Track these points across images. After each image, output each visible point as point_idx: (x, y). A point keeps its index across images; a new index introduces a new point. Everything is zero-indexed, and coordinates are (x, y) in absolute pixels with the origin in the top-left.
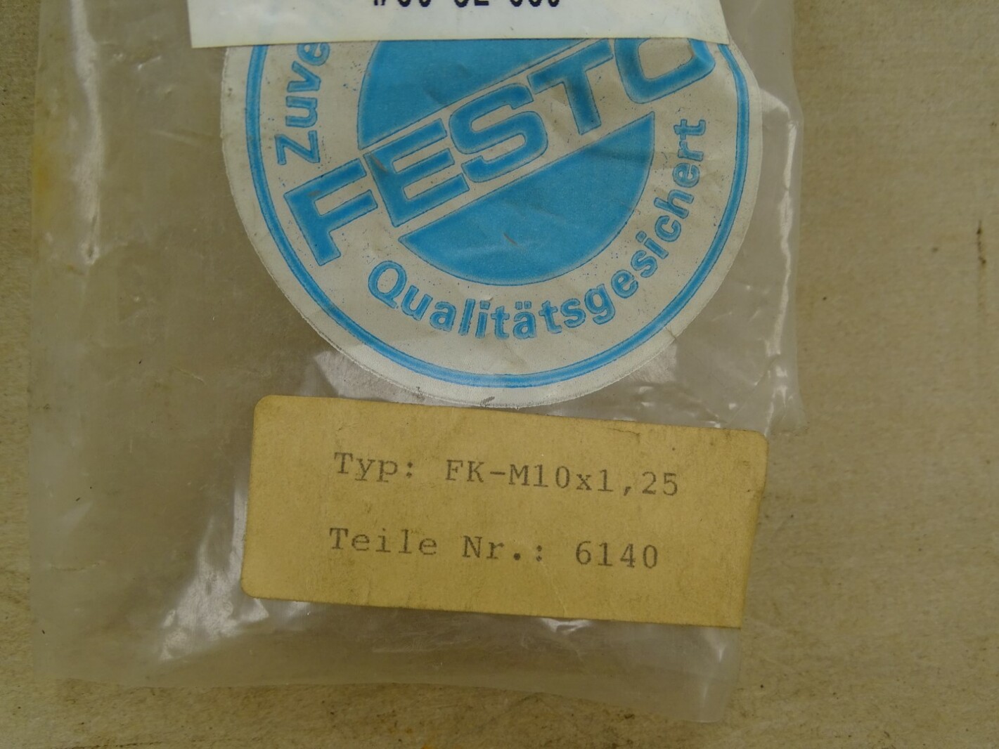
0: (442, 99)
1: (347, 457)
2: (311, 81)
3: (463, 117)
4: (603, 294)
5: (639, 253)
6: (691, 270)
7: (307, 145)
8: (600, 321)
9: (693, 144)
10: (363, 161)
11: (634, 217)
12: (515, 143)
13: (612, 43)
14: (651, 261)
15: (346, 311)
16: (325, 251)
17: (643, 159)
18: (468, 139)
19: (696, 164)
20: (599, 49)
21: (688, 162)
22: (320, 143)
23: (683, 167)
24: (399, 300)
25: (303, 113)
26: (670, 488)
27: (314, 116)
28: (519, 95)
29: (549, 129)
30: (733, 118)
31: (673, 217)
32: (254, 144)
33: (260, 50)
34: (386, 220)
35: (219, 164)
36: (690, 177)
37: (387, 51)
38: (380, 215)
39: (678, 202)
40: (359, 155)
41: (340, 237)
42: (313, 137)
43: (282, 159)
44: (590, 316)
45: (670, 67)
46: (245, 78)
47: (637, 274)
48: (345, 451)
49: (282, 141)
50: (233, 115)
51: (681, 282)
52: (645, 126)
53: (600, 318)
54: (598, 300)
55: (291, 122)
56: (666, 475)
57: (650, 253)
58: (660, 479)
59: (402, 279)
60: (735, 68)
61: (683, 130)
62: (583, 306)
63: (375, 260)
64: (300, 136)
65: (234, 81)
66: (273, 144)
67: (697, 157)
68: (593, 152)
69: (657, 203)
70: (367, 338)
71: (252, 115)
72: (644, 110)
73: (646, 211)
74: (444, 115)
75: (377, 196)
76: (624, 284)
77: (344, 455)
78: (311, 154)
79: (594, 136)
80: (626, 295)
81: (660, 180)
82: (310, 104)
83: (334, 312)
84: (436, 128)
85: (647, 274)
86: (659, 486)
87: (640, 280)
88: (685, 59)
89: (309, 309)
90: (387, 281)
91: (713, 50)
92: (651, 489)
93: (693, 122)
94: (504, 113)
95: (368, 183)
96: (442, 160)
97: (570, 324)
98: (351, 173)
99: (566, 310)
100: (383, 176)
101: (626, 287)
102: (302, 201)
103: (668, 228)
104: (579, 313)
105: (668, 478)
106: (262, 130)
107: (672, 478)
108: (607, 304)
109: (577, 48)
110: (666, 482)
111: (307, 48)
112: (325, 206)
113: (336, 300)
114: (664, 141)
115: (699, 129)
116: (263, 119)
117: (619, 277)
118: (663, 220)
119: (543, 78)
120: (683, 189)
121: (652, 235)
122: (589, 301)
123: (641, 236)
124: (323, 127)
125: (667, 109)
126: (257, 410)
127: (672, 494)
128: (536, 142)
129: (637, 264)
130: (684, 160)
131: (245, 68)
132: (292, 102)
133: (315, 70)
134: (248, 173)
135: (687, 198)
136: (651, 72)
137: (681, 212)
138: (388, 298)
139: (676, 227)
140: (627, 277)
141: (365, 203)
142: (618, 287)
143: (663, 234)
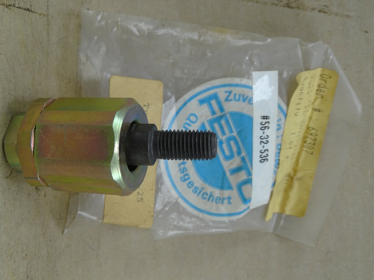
0: (239, 133)
1: (148, 107)
2: (244, 100)
3: (234, 139)
4: (188, 178)
5: (198, 188)
6: (194, 203)
7: (229, 98)
8: (181, 178)
9: (226, 201)
10: (224, 113)
11: (208, 186)
12: (227, 153)
13: (250, 177)
14: (196, 192)
15: (186, 107)
16: (202, 102)
17: (222, 188)
18: (229, 140)
19: (221, 203)
20: (250, 174)
21: (221, 200)
22: (230, 102)
23: (220, 199)
24: (188, 122)
25: (237, 98)
26: (139, 200)
27: (236, 100)
28: (239, 153)
29: (231, 161)
30: (233, 212)
31: (208, 197)
32: (230, 85)
33: (251, 88)
34: (209, 118)
35: (226, 76)
36: (218, 201)
37: (251, 119)
38: (210, 117)
39: (212, 198)
40: (226, 112)
41: (205, 105)
42: (231, 100)
43: (226, 92)
44: (182, 175)
45: (245, 193)
46: (245, 84)
47: (193, 188)
48: (150, 106)
49: (230, 92)
50: (237, 81)
51: (191, 201)
52: (230, 188)
53: (182, 178)
54: (186, 177)
55: (235, 95)
56: (142, 198)
57: (198, 191)
58: (141, 197)
59: (193, 122)
60: (245, 211)
61: (229, 198)
62: (185, 173)
63: (198, 115)
64: (232, 97)
65: (244, 81)
66: (230, 90)
67: (223, 203)
68: (224, 174)
69: (211, 193)
70: (177, 113)
71: (237, 85)
72: (234, 187)
73: (209, 189)
74: (235, 134)
75: (215, 116)
76: (191, 185)
77: (148, 106)
78: (227, 100)
79: (228, 174)
80: (188, 185)
81: (217, 193)
82: (239, 100)
83: (185, 104)
84: (232, 132)
85: (193, 191)
86: (140, 197)
87: (191, 189)
88: (247, 197)
89: (186, 97)
90: (193, 118)
91: (248, 205)
92: (139, 194)
93: (231, 201)
94: (235, 149)
95: (219, 114)
96: (224, 133)
97: (180, 170)
98: (222, 109)
99: (184, 168)
100: (221, 118)
101: (190, 185)
102: (215, 97)
103: (205, 196)
104: (183, 172)
105: (142, 199)
106: (233, 88)
107: (141, 200)
108: (186, 180)
109: (250, 168)
110: (141, 198)
111: (252, 99)
112: (213, 102)
113: (188, 104)
114: (227, 193)
115: (229, 203)
116: (236, 88)
117: (192, 183)
118: (207, 194)
119: (243, 159)
120: (214, 199)
121: (203, 191)
122: (186, 175)
123: (203, 188)
124: (233, 103)
125: (234, 193)
126: (160, 82)
127: (137, 200)
128: (227, 158)
129: (196, 188)
130: (222, 199)
131: (248, 84)
132: (240, 95)
133: (247, 101)
134: (223, 83)
135: (212, 201)
136: (244, 188)
137: (209, 199)
138: (188, 119)
139: (205, 198)
140: (192, 185)
141: (214, 113)
142: (190, 183)
143: (203, 195)
